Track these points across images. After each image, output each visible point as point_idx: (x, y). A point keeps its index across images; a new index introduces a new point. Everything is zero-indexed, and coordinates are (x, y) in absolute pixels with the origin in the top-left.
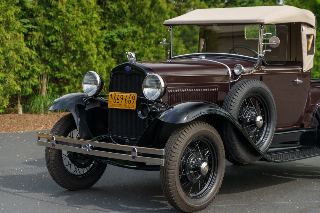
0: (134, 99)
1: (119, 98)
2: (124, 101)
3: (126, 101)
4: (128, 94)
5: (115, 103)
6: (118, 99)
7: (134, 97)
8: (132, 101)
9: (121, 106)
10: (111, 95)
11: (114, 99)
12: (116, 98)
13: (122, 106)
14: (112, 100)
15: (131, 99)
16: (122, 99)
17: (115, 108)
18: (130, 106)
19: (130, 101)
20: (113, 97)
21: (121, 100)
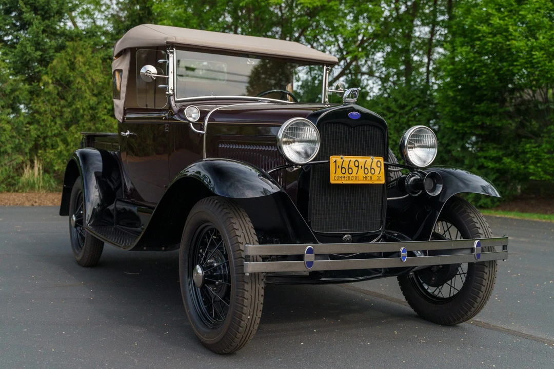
0: (380, 167)
1: (352, 165)
2: (361, 171)
3: (366, 170)
4: (369, 159)
5: (344, 175)
6: (349, 168)
7: (379, 163)
8: (377, 170)
9: (356, 178)
10: (335, 161)
11: (342, 168)
12: (345, 166)
13: (359, 178)
14: (339, 170)
15: (374, 166)
16: (358, 167)
17: (345, 182)
18: (375, 178)
19: (372, 170)
20: (339, 164)
21: (355, 169)
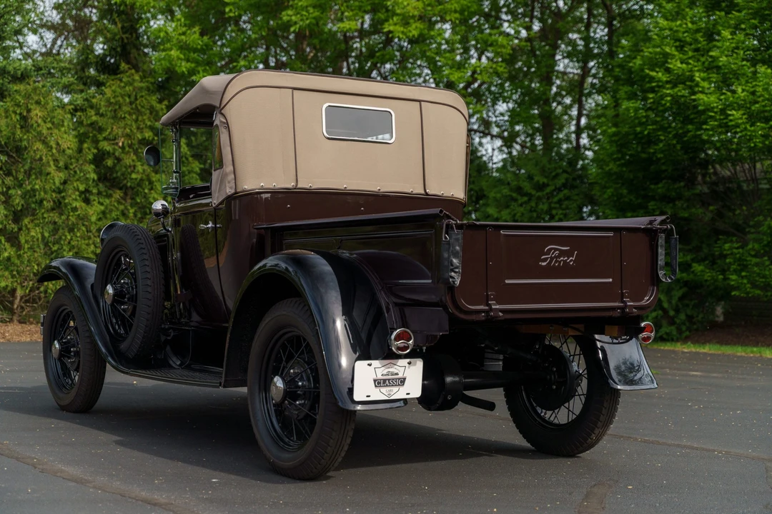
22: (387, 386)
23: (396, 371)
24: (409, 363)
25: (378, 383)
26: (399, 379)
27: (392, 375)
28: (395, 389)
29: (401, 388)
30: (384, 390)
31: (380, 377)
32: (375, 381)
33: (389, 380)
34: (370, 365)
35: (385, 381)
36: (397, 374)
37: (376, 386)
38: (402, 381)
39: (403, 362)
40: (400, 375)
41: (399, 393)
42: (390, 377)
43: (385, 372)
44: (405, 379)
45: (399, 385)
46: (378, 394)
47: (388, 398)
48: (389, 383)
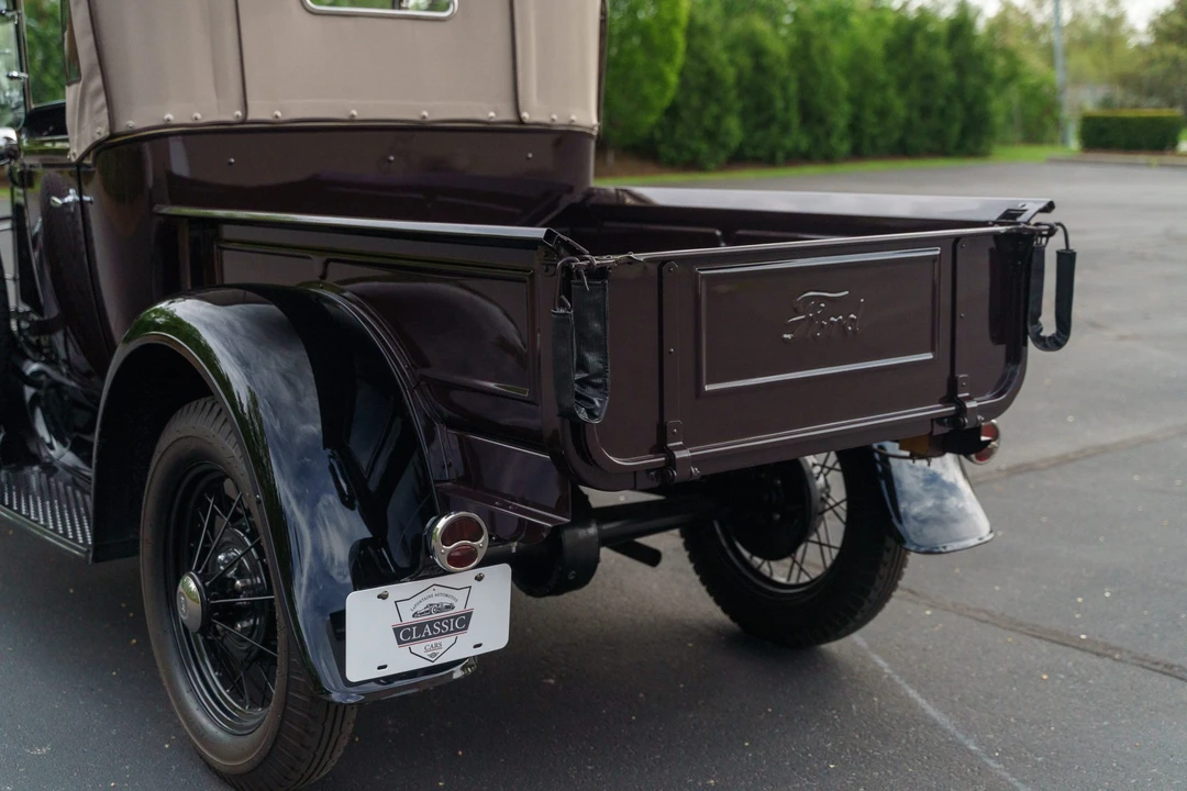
22: (427, 637)
23: (447, 601)
24: (479, 578)
25: (404, 635)
26: (455, 617)
27: (439, 610)
28: (446, 641)
29: (461, 637)
30: (419, 647)
31: (408, 619)
32: (397, 631)
33: (431, 623)
34: (383, 597)
35: (420, 627)
36: (450, 607)
37: (400, 642)
38: (464, 621)
39: (466, 577)
40: (459, 608)
41: (459, 648)
42: (435, 616)
43: (421, 608)
44: (469, 615)
45: (456, 630)
46: (405, 660)
47: (430, 664)
48: (432, 629)
